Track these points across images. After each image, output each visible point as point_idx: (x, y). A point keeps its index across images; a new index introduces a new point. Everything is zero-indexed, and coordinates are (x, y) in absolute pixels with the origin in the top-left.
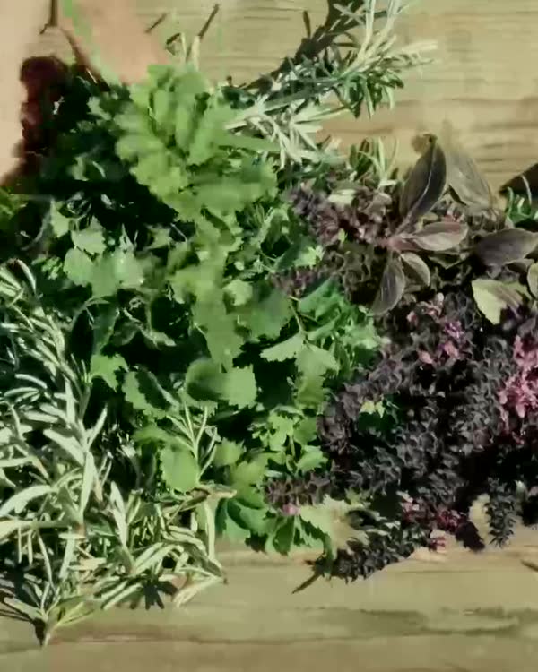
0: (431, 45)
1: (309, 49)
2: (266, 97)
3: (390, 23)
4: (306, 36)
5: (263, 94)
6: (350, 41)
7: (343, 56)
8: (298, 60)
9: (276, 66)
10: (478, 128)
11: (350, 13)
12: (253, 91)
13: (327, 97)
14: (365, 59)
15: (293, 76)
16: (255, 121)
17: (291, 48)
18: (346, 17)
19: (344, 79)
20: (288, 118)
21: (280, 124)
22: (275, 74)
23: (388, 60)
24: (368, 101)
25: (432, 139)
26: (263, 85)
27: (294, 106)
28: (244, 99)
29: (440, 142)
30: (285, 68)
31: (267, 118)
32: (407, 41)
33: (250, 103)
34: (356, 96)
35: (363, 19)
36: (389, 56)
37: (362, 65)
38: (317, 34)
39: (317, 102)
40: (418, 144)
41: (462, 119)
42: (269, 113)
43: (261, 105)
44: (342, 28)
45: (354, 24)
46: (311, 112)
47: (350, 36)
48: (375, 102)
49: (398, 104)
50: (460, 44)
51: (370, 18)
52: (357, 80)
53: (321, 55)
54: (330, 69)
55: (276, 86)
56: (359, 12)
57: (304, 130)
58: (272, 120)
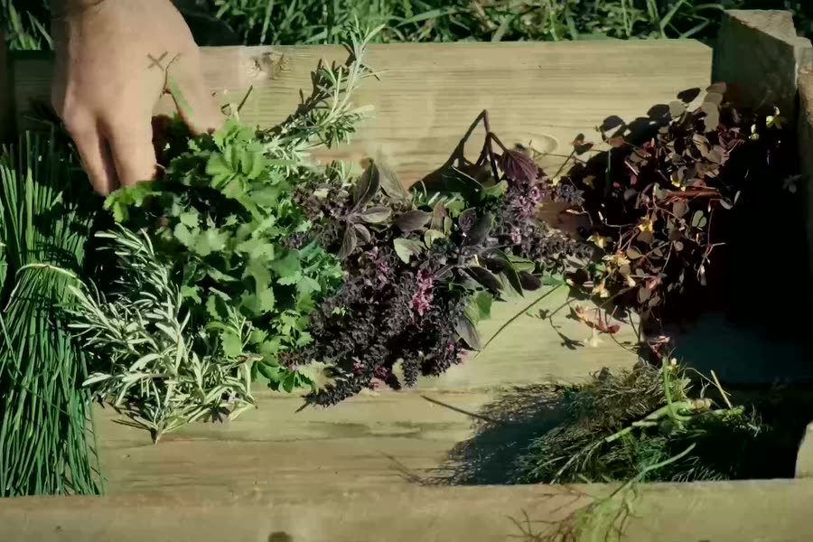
0: (370, 108)
1: (302, 110)
2: (279, 137)
3: (347, 96)
4: (301, 103)
5: (277, 134)
6: (325, 105)
7: (322, 114)
8: (297, 116)
9: (284, 119)
10: (396, 155)
11: (325, 90)
12: (271, 133)
13: (312, 137)
14: (333, 116)
15: (293, 125)
16: (273, 150)
17: (293, 109)
18: (323, 92)
19: (322, 127)
20: (291, 148)
21: (286, 151)
22: (284, 124)
23: (347, 117)
24: (335, 138)
25: (371, 161)
26: (277, 130)
27: (294, 142)
28: (266, 138)
29: (375, 162)
30: (290, 120)
31: (279, 148)
32: (357, 105)
33: (270, 140)
34: (329, 136)
35: (333, 93)
36: (346, 114)
37: (332, 119)
38: (307, 102)
39: (307, 140)
40: (363, 163)
41: (388, 149)
42: (281, 146)
43: (276, 141)
44: (321, 98)
45: (328, 96)
46: (303, 145)
47: (325, 102)
48: (340, 139)
49: (351, 140)
50: (386, 107)
51: (336, 93)
52: (330, 128)
53: (309, 113)
54: (315, 121)
55: (284, 131)
56: (331, 89)
57: (299, 155)
58: (282, 149)
